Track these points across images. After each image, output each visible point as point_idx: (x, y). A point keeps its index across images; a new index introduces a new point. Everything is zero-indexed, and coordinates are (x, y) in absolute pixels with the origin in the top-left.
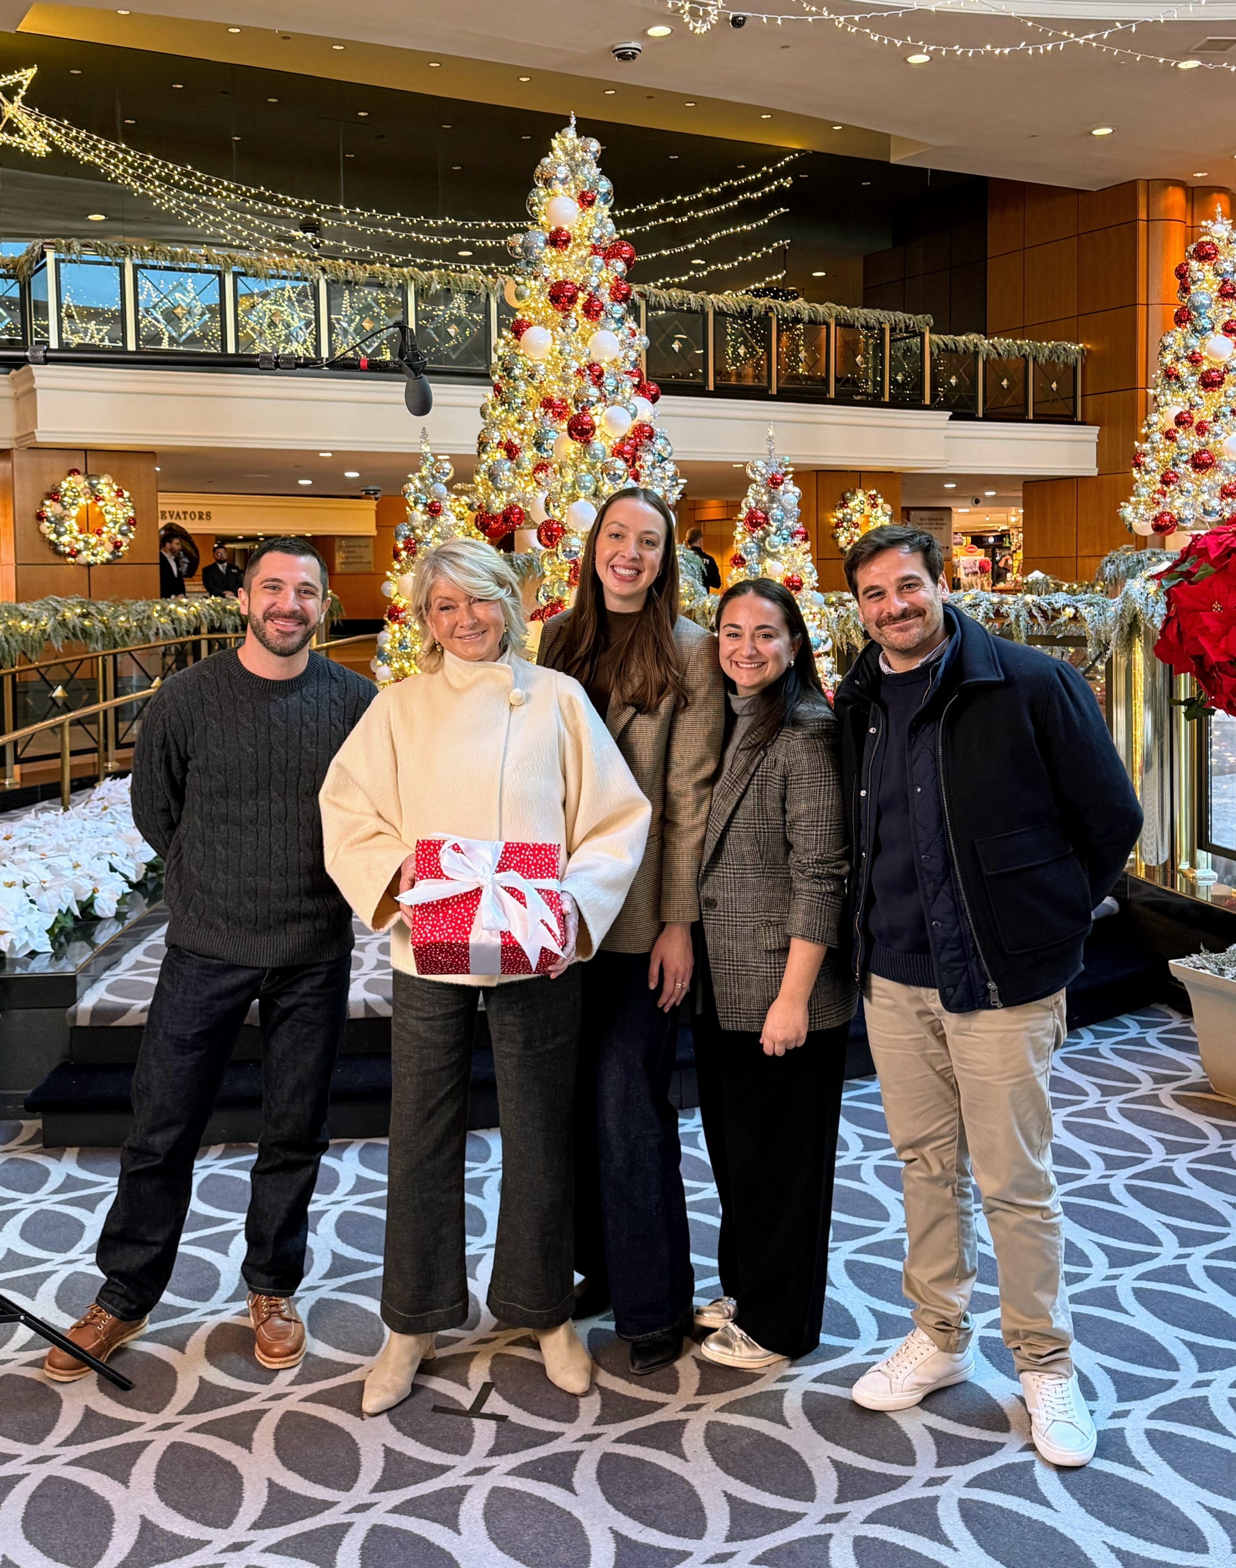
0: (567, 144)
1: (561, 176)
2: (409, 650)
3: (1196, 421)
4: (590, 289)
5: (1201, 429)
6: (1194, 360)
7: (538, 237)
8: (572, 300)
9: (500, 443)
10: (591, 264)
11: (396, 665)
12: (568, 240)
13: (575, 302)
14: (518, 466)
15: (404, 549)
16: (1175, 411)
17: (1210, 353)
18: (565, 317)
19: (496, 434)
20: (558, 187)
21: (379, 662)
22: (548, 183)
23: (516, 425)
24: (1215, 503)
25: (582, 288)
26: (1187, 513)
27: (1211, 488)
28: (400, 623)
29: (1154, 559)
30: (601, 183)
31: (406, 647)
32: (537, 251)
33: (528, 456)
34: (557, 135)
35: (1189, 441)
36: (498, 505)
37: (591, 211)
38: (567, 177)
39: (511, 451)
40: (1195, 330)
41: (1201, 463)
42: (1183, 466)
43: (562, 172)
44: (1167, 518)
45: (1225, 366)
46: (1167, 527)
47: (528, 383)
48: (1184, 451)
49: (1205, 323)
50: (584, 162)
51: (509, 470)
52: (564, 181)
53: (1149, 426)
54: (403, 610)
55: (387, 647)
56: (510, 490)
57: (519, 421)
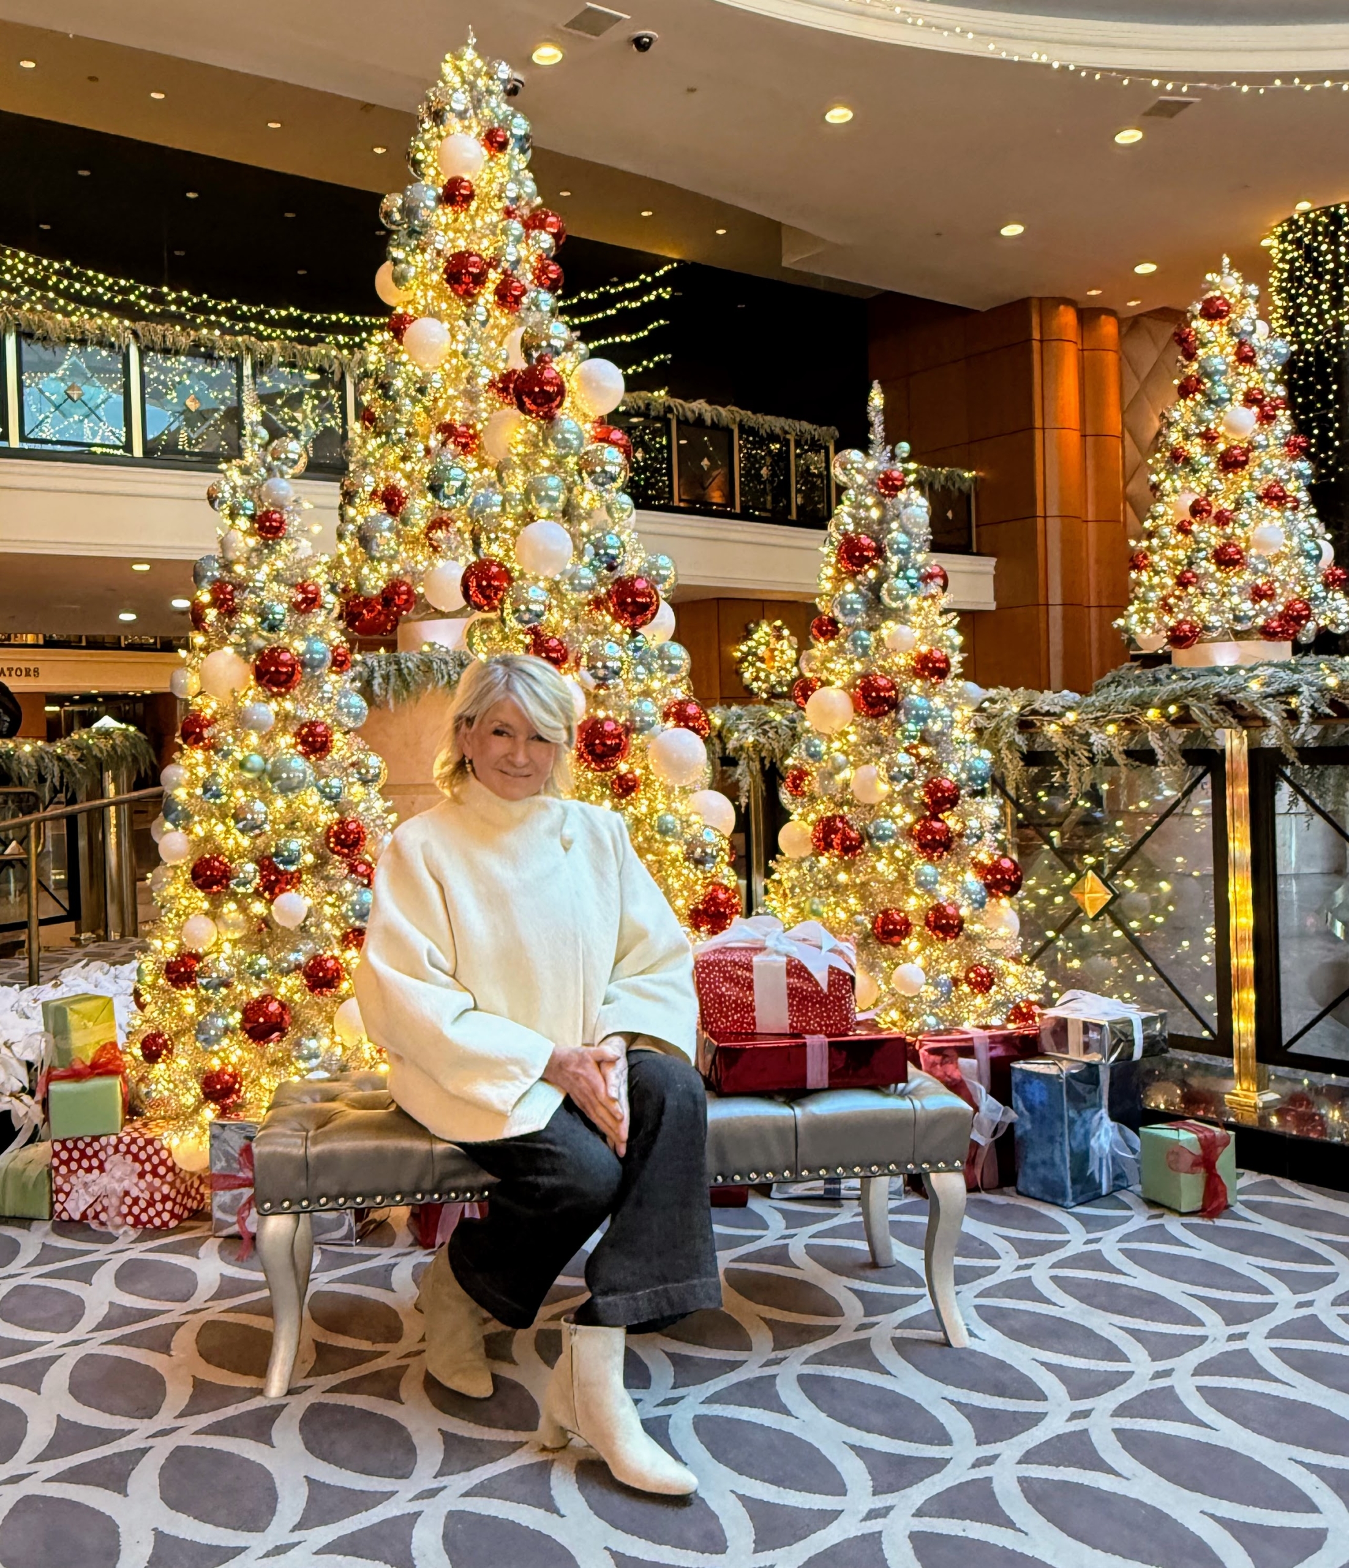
0: (465, 68)
1: (459, 107)
2: (224, 799)
3: (1214, 511)
4: (505, 265)
5: (1222, 519)
6: (1209, 438)
7: (428, 192)
8: (479, 279)
9: (374, 493)
10: (504, 231)
11: (199, 831)
12: (470, 197)
13: (484, 283)
14: (405, 522)
15: (213, 604)
16: (1189, 500)
17: (1231, 428)
18: (469, 305)
19: (369, 479)
20: (453, 123)
21: (168, 825)
22: (438, 117)
23: (402, 465)
24: (1247, 607)
25: (494, 263)
26: (1214, 620)
27: (1241, 590)
28: (206, 749)
29: (1174, 677)
30: (515, 121)
31: (217, 795)
32: (423, 213)
33: (420, 506)
34: (448, 57)
35: (1209, 534)
36: (375, 582)
37: (503, 158)
38: (466, 111)
39: (392, 500)
40: (1210, 402)
41: (1226, 558)
42: (1204, 563)
43: (460, 100)
44: (1186, 627)
45: (1250, 443)
46: (1187, 638)
47: (414, 401)
48: (1202, 545)
49: (1220, 390)
50: (490, 92)
51: (390, 529)
52: (462, 115)
53: (1154, 518)
54: (213, 721)
55: (181, 794)
56: (392, 559)
57: (405, 459)
